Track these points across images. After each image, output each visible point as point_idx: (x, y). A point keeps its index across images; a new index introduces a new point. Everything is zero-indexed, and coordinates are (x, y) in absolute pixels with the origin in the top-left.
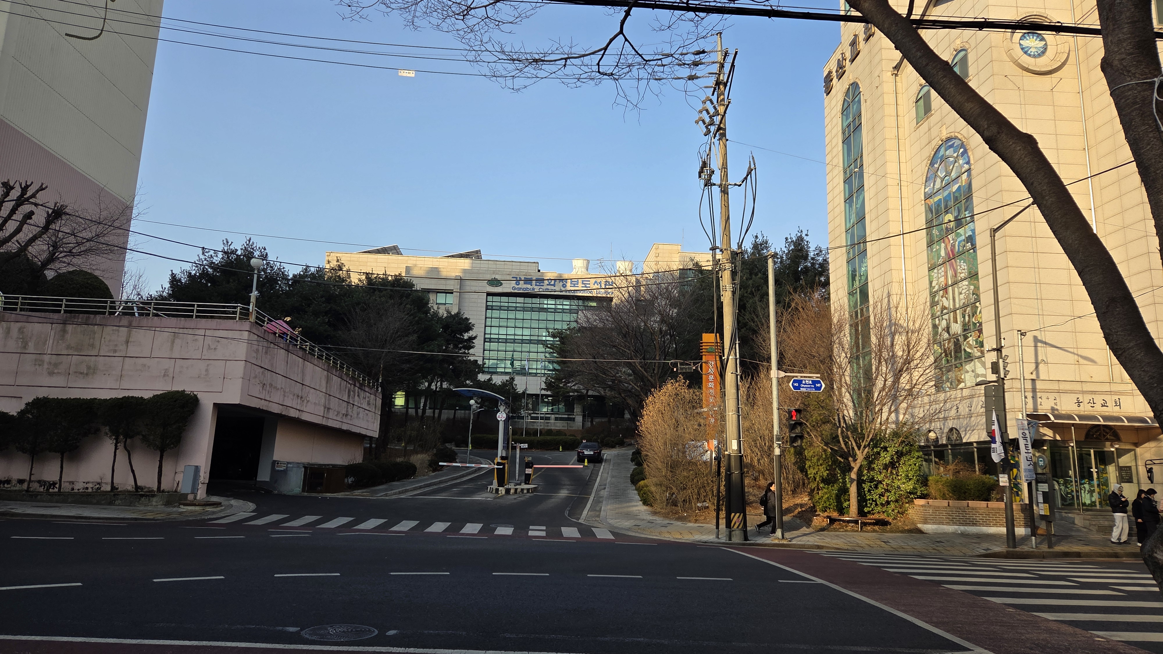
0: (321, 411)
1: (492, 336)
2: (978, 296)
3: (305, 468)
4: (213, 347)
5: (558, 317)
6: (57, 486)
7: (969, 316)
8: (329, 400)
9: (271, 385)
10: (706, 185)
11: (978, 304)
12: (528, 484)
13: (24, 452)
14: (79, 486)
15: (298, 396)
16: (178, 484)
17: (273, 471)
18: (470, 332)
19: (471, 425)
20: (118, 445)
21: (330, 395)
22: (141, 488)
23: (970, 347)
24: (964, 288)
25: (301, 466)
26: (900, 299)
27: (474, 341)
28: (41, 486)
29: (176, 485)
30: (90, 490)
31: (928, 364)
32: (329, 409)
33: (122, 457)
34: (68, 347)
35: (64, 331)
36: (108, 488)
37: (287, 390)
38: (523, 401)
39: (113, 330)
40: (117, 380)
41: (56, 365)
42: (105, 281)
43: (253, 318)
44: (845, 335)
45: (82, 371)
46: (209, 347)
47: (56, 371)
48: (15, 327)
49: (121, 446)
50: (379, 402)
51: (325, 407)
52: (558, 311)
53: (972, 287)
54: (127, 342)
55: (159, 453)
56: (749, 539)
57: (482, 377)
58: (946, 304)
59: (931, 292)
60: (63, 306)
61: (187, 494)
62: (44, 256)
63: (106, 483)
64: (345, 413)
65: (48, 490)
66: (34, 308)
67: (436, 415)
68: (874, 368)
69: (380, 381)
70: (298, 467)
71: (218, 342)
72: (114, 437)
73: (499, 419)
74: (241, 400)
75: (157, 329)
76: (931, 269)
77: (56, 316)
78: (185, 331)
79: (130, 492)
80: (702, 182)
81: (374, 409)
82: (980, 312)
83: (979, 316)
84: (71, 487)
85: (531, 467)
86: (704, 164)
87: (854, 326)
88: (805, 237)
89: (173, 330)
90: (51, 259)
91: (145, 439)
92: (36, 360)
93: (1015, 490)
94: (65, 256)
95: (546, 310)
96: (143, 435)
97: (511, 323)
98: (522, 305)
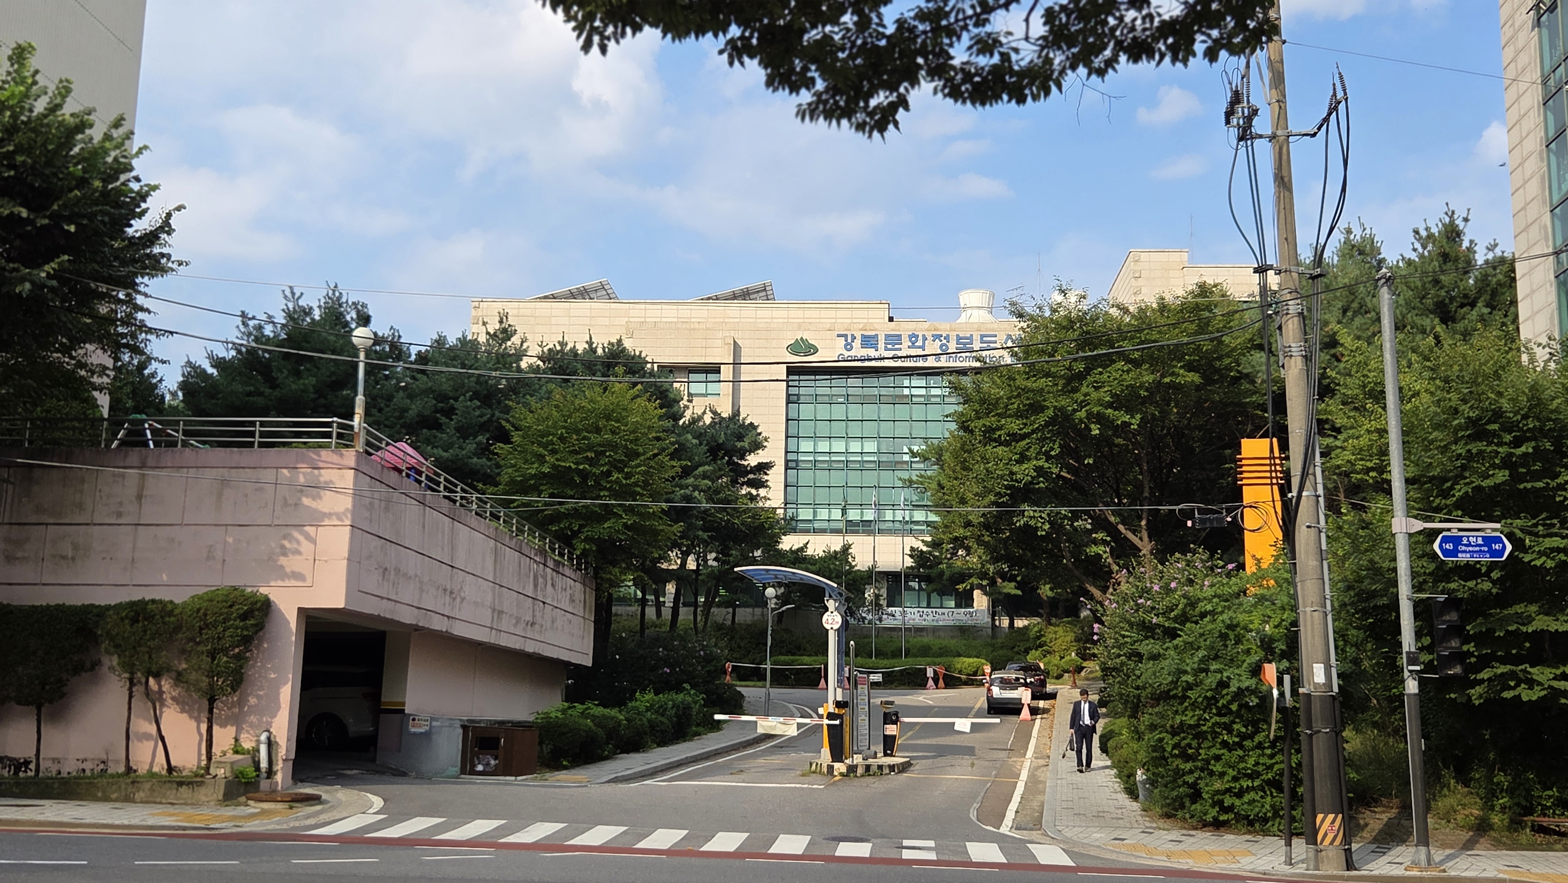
0: (486, 616)
1: (800, 457)
3: (464, 728)
4: (292, 501)
5: (934, 412)
6: (32, 766)
8: (500, 596)
9: (397, 570)
10: (1241, 138)
12: (891, 755)
14: (70, 767)
15: (445, 590)
17: (406, 734)
19: (769, 637)
20: (134, 689)
21: (502, 586)
22: (178, 768)
25: (458, 724)
27: (767, 471)
28: (4, 767)
30: (88, 773)
32: (501, 612)
33: (141, 711)
34: (40, 510)
35: (31, 479)
36: (122, 769)
37: (426, 579)
38: (869, 587)
39: (115, 474)
40: (126, 568)
41: (18, 543)
45: (65, 554)
46: (286, 504)
47: (19, 554)
49: (138, 691)
51: (494, 610)
54: (140, 497)
56: (1358, 865)
57: (788, 543)
63: (117, 762)
64: (531, 619)
65: (15, 773)
70: (451, 726)
71: (302, 491)
72: (126, 675)
73: (827, 626)
74: (347, 601)
75: (191, 471)
77: (14, 452)
78: (241, 473)
79: (159, 774)
80: (1234, 133)
84: (56, 769)
85: (895, 723)
86: (1236, 98)
89: (220, 472)
91: (181, 679)
95: (908, 400)
96: (176, 672)
97: (838, 428)
98: (859, 391)
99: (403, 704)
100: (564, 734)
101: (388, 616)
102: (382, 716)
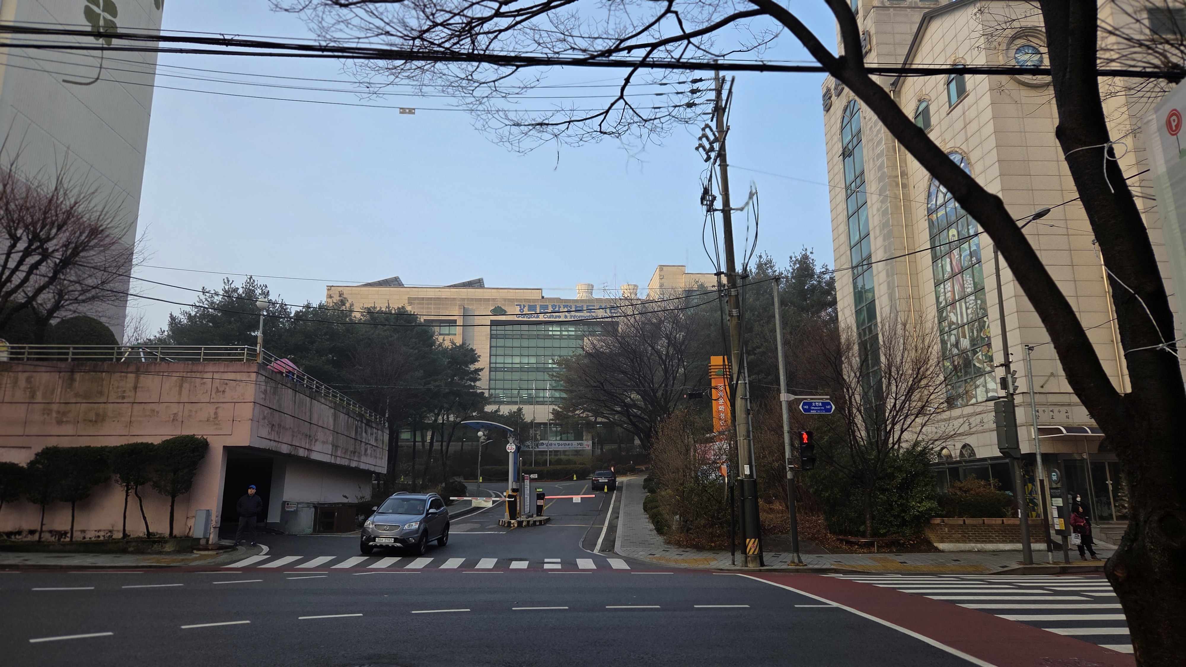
0: (329, 449)
1: (498, 365)
2: (985, 310)
3: (315, 507)
4: (221, 389)
5: (564, 343)
6: (69, 535)
7: (977, 330)
8: (337, 438)
9: (280, 425)
10: (708, 211)
11: (985, 319)
12: (541, 516)
13: (34, 503)
14: (91, 535)
15: (306, 435)
16: (190, 529)
17: (284, 513)
18: (476, 363)
19: (480, 457)
20: (130, 491)
21: (338, 433)
22: (153, 534)
23: (979, 361)
24: (971, 302)
25: (312, 506)
26: (908, 316)
27: (480, 373)
28: (52, 536)
29: (188, 530)
30: (102, 538)
31: (938, 383)
32: (337, 446)
33: (133, 504)
34: (77, 395)
35: (72, 380)
36: (121, 535)
37: (296, 430)
38: (531, 432)
39: (121, 376)
40: (126, 426)
41: (64, 414)
42: (110, 328)
43: (260, 360)
44: (853, 355)
45: (90, 419)
46: (218, 391)
47: (64, 420)
48: (22, 378)
49: (132, 492)
50: (386, 437)
51: (333, 446)
52: (564, 337)
53: (979, 302)
54: (135, 388)
55: (171, 498)
56: (765, 564)
57: (489, 408)
58: (954, 319)
59: (937, 308)
60: (71, 354)
61: (199, 539)
62: (49, 306)
63: (118, 531)
64: (353, 450)
65: (59, 540)
66: (43, 359)
67: (444, 448)
68: (884, 386)
69: (387, 416)
70: (308, 507)
71: (227, 384)
72: (125, 484)
73: (509, 451)
74: (250, 442)
75: (166, 374)
76: (937, 285)
77: (62, 365)
78: (193, 375)
79: (142, 538)
80: (705, 208)
81: (381, 445)
82: (988, 327)
83: (987, 331)
84: (82, 535)
85: (543, 499)
86: (706, 191)
87: (863, 345)
88: (810, 256)
89: (181, 374)
90: (57, 307)
91: (156, 485)
92: (44, 409)
93: (1031, 505)
94: (71, 304)
95: (552, 337)
96: (153, 481)
97: (517, 351)
98: (527, 333)
99: (283, 496)
101: (274, 449)
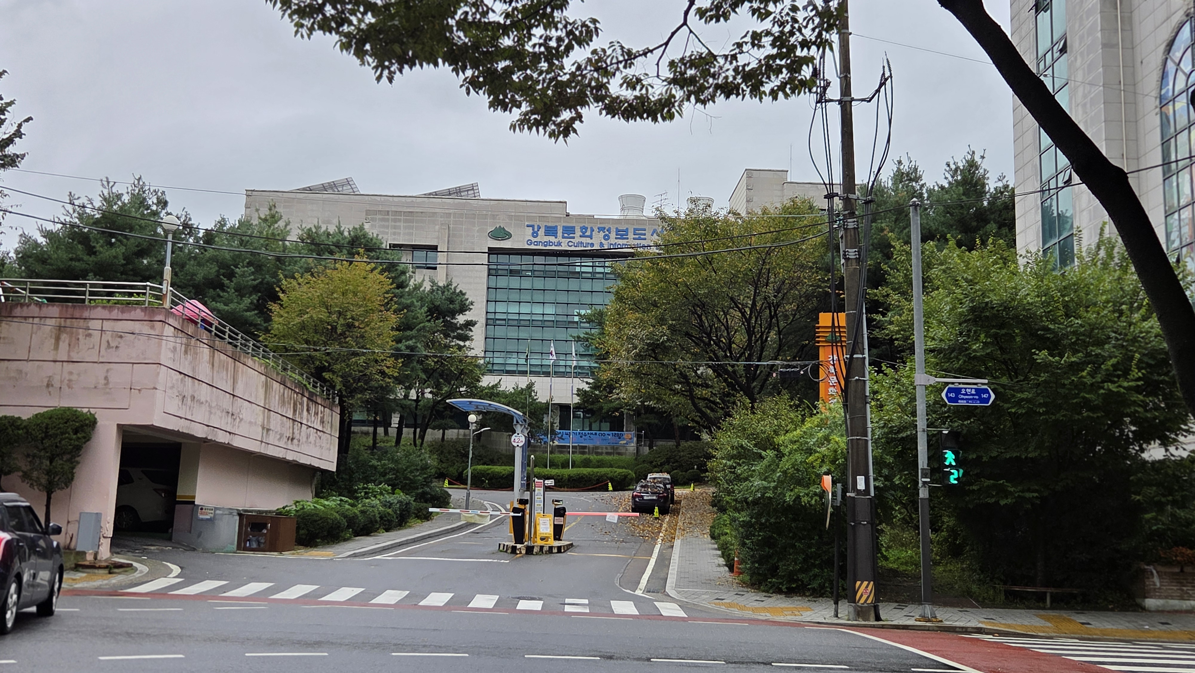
0: (258, 433)
1: (498, 316)
3: (240, 515)
4: (113, 344)
5: (598, 285)
8: (269, 418)
9: (193, 398)
10: (818, 103)
12: (560, 539)
15: (228, 413)
17: (196, 520)
18: (467, 312)
19: (470, 452)
21: (270, 410)
25: (235, 513)
27: (471, 328)
29: (69, 539)
32: (268, 430)
37: (214, 404)
43: (167, 304)
46: (109, 346)
50: (337, 418)
51: (263, 428)
52: (598, 276)
55: (46, 495)
56: (882, 617)
57: (485, 380)
61: (85, 553)
64: (291, 435)
69: (337, 388)
70: (231, 514)
71: (121, 337)
73: (515, 444)
74: (153, 419)
75: (36, 320)
76: (1169, 214)
78: (75, 323)
80: (813, 97)
81: (329, 429)
85: (563, 515)
86: (816, 73)
88: (980, 162)
89: (57, 321)
91: (26, 476)
95: (578, 275)
96: (23, 471)
97: (526, 296)
98: (542, 268)
99: (194, 497)
100: (316, 521)
101: (185, 431)
102: (178, 507)
